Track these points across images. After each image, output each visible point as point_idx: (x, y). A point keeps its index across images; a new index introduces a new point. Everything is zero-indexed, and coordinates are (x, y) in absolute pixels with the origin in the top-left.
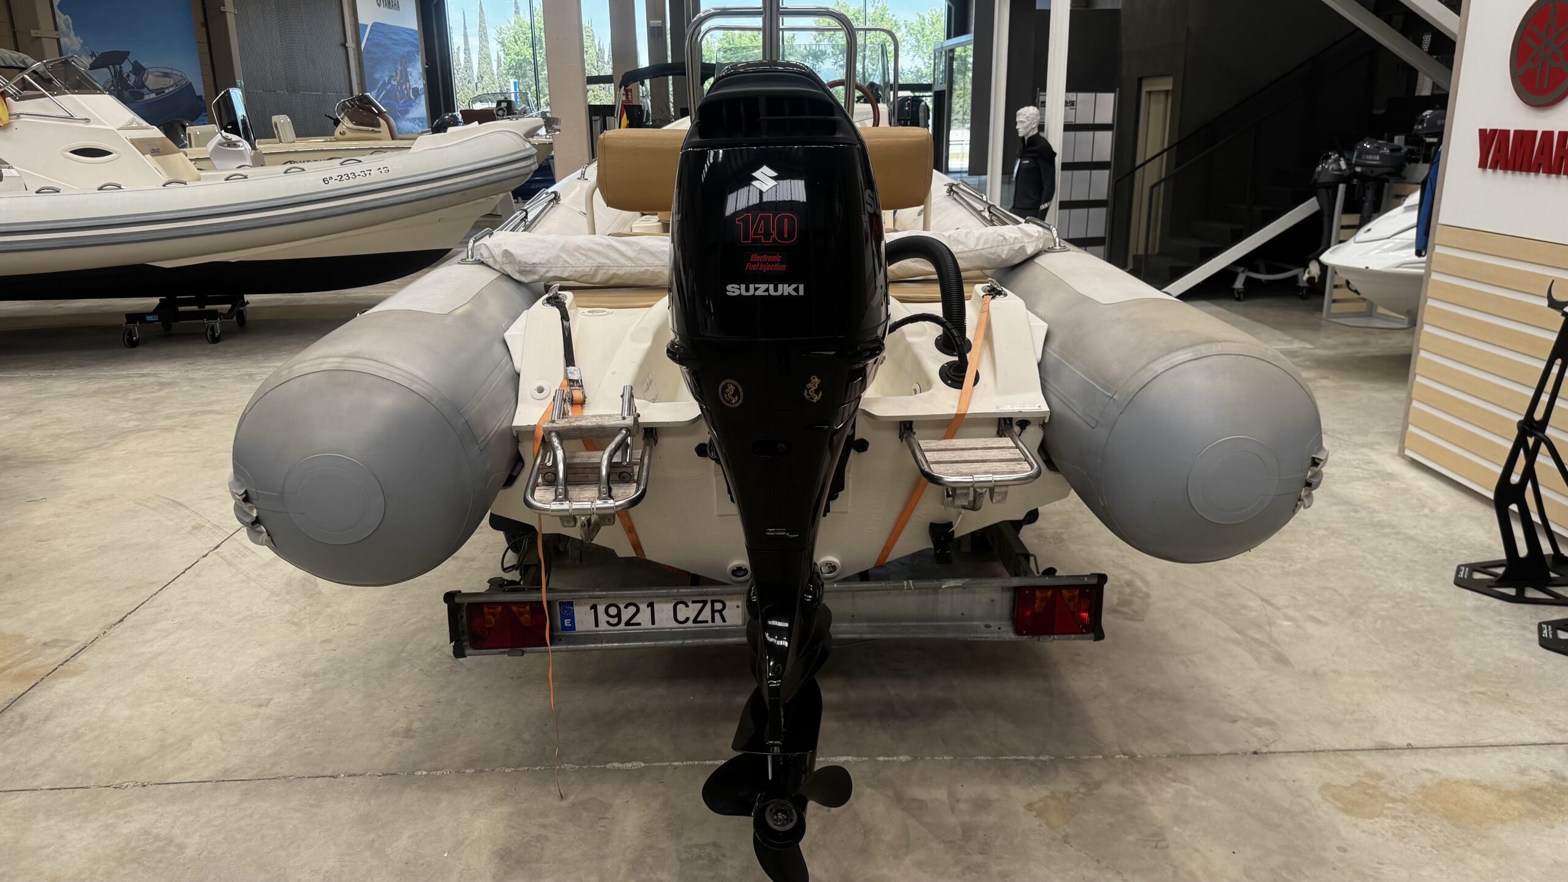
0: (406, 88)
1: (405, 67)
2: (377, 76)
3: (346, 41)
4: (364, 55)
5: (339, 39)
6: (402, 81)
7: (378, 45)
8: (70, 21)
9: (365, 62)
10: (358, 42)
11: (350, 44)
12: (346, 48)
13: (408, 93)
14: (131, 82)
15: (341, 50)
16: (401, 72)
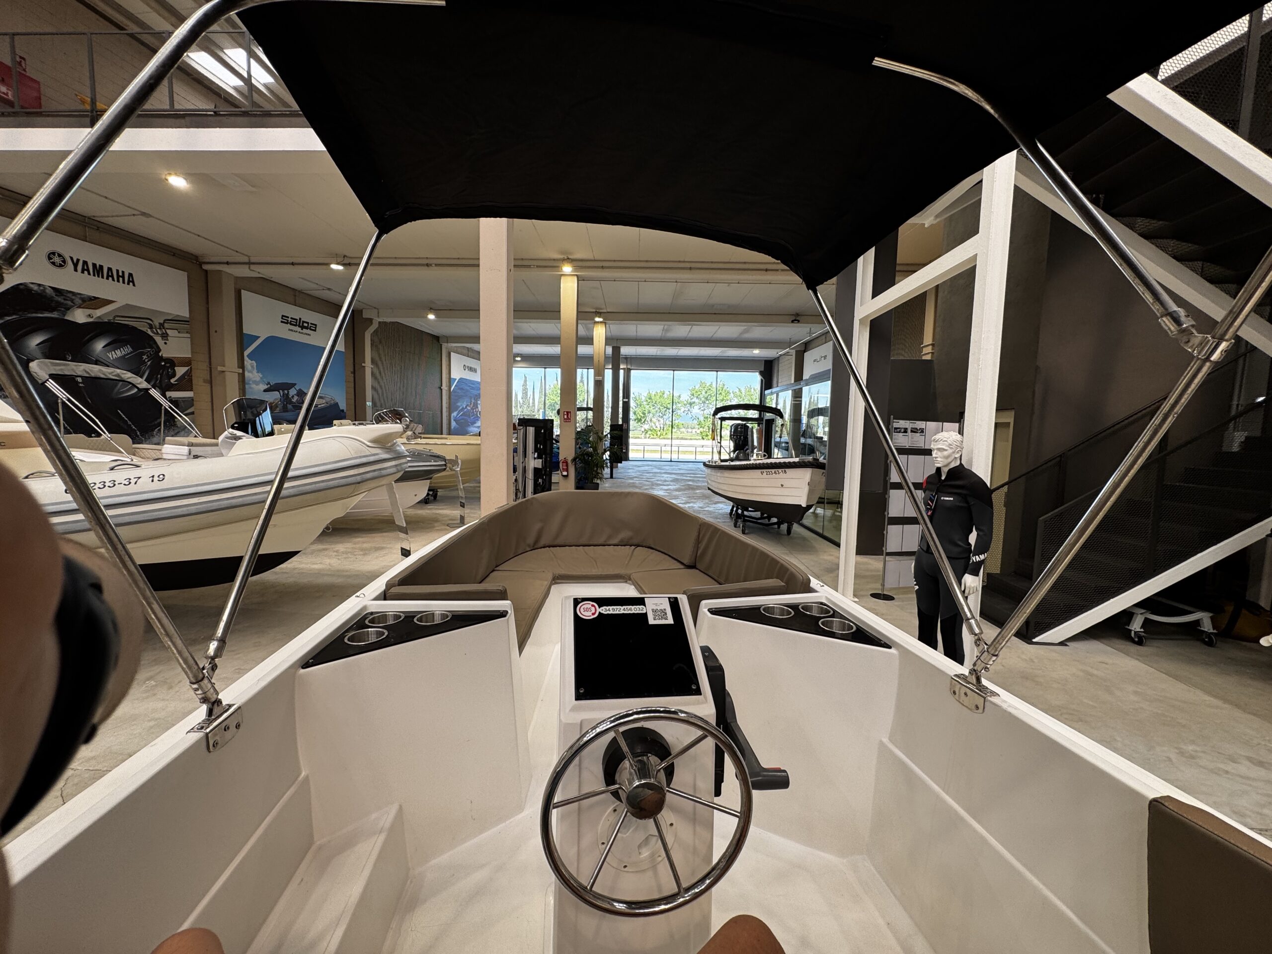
0: (477, 411)
1: (477, 401)
2: (459, 404)
3: (442, 386)
4: (452, 393)
5: (438, 385)
7: (462, 389)
8: (255, 364)
9: (452, 397)
10: (450, 387)
11: (444, 387)
12: (441, 390)
13: (477, 414)
14: (294, 400)
15: (438, 390)
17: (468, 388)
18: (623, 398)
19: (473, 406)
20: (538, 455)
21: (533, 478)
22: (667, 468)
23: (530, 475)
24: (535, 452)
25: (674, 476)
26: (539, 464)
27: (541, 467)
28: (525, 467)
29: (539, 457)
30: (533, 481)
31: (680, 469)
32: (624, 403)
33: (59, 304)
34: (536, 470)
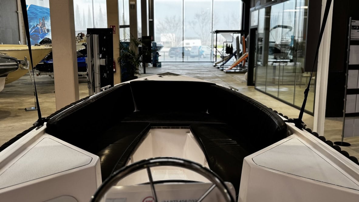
0: (44, 29)
1: (44, 21)
3: (18, 10)
5: (15, 9)
6: (42, 26)
11: (20, 12)
12: (18, 13)
13: (44, 30)
15: (15, 14)
16: (42, 23)
17: (37, 12)
18: (149, 18)
19: (42, 25)
20: (102, 56)
21: (99, 73)
22: (181, 66)
23: (97, 70)
24: (100, 53)
25: (186, 71)
26: (103, 62)
27: (105, 65)
28: (94, 65)
29: (103, 58)
30: (99, 75)
31: (190, 67)
32: (150, 22)
34: (101, 67)
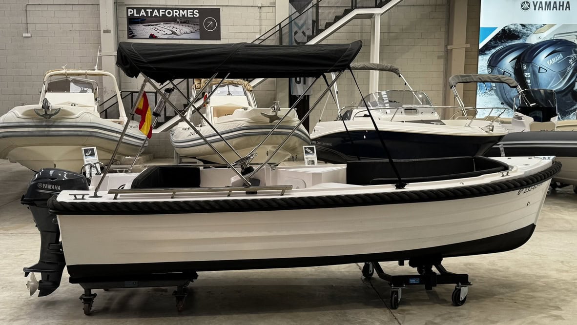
33: (524, 34)
